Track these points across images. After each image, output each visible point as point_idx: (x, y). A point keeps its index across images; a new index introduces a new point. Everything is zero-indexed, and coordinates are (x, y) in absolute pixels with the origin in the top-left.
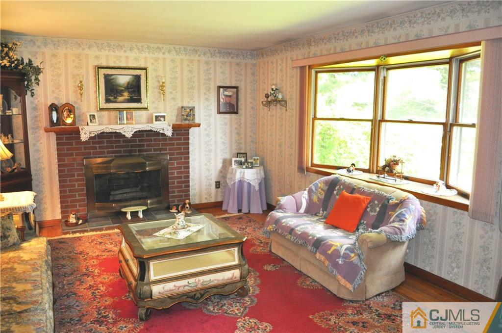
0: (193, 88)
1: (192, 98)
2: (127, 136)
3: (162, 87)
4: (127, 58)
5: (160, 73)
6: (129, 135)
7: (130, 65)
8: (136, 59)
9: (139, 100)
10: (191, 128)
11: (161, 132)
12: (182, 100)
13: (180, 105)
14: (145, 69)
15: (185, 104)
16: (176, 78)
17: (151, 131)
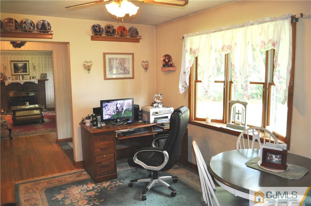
0: (46, 67)
1: (46, 70)
2: (21, 84)
3: (34, 67)
4: (22, 57)
5: (34, 62)
6: (22, 84)
7: (23, 60)
8: (25, 58)
9: (26, 72)
10: (45, 81)
11: (34, 82)
12: (43, 72)
13: (42, 73)
14: (28, 61)
15: (44, 73)
16: (40, 64)
17: (30, 82)
